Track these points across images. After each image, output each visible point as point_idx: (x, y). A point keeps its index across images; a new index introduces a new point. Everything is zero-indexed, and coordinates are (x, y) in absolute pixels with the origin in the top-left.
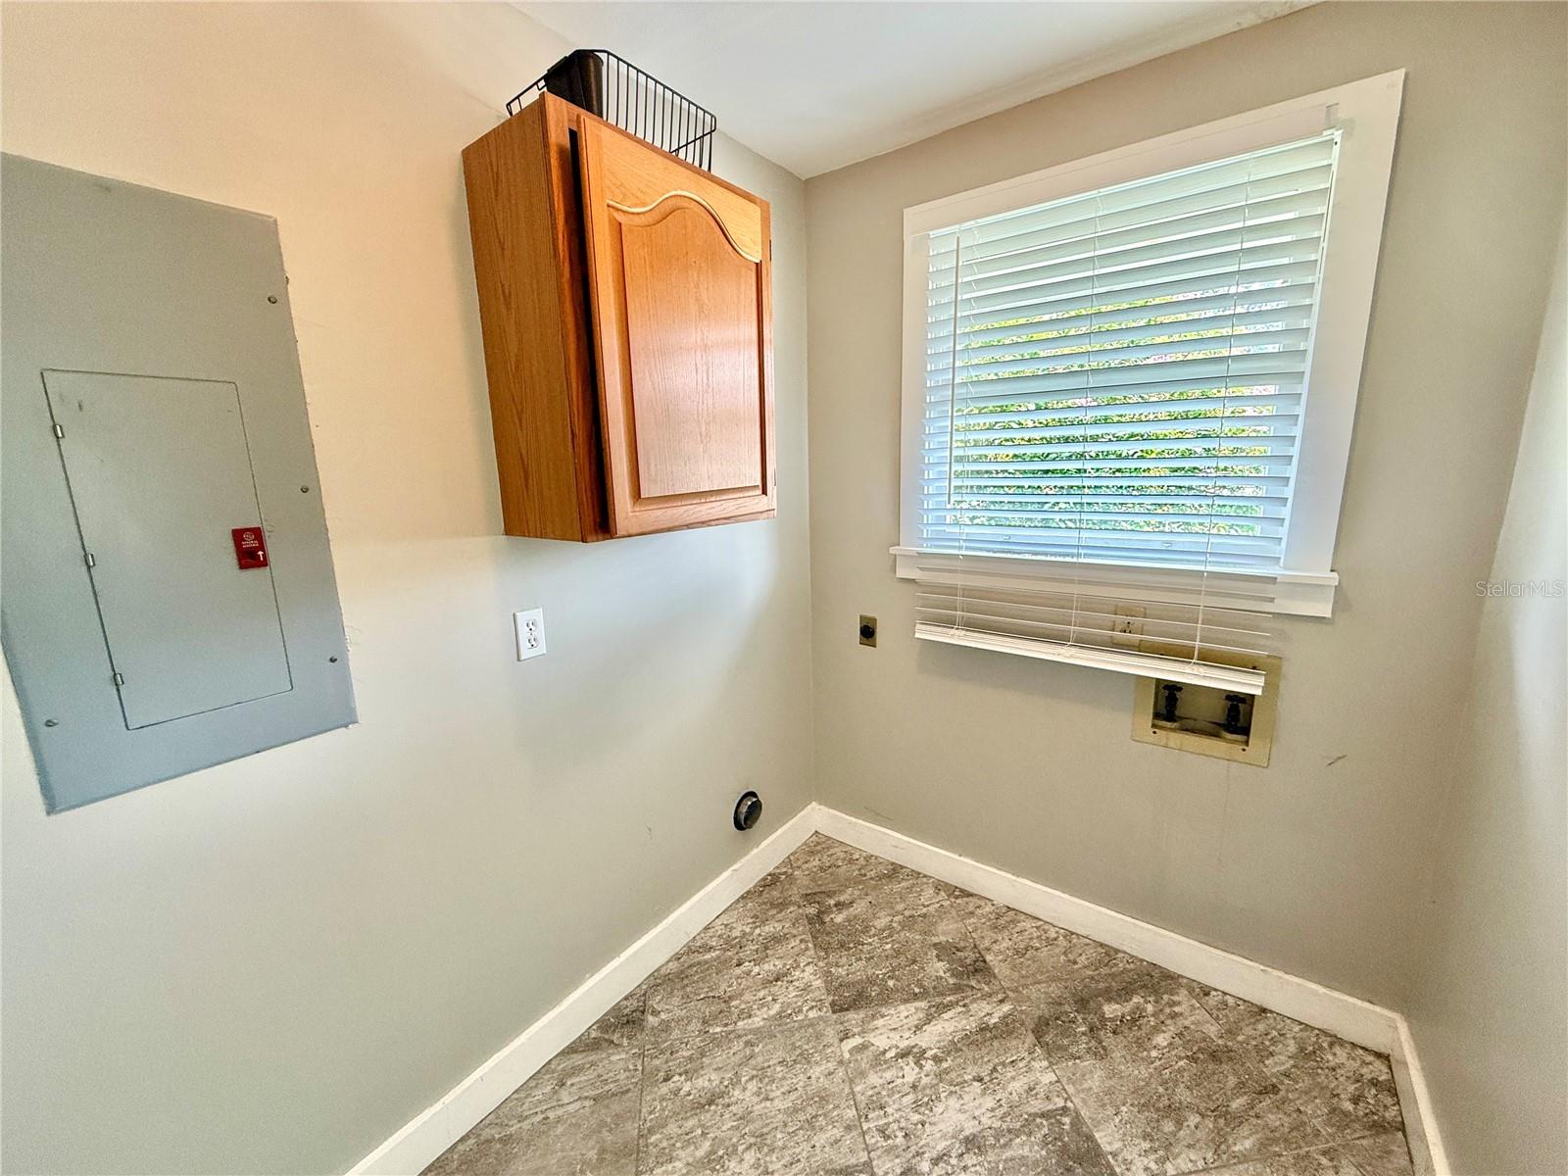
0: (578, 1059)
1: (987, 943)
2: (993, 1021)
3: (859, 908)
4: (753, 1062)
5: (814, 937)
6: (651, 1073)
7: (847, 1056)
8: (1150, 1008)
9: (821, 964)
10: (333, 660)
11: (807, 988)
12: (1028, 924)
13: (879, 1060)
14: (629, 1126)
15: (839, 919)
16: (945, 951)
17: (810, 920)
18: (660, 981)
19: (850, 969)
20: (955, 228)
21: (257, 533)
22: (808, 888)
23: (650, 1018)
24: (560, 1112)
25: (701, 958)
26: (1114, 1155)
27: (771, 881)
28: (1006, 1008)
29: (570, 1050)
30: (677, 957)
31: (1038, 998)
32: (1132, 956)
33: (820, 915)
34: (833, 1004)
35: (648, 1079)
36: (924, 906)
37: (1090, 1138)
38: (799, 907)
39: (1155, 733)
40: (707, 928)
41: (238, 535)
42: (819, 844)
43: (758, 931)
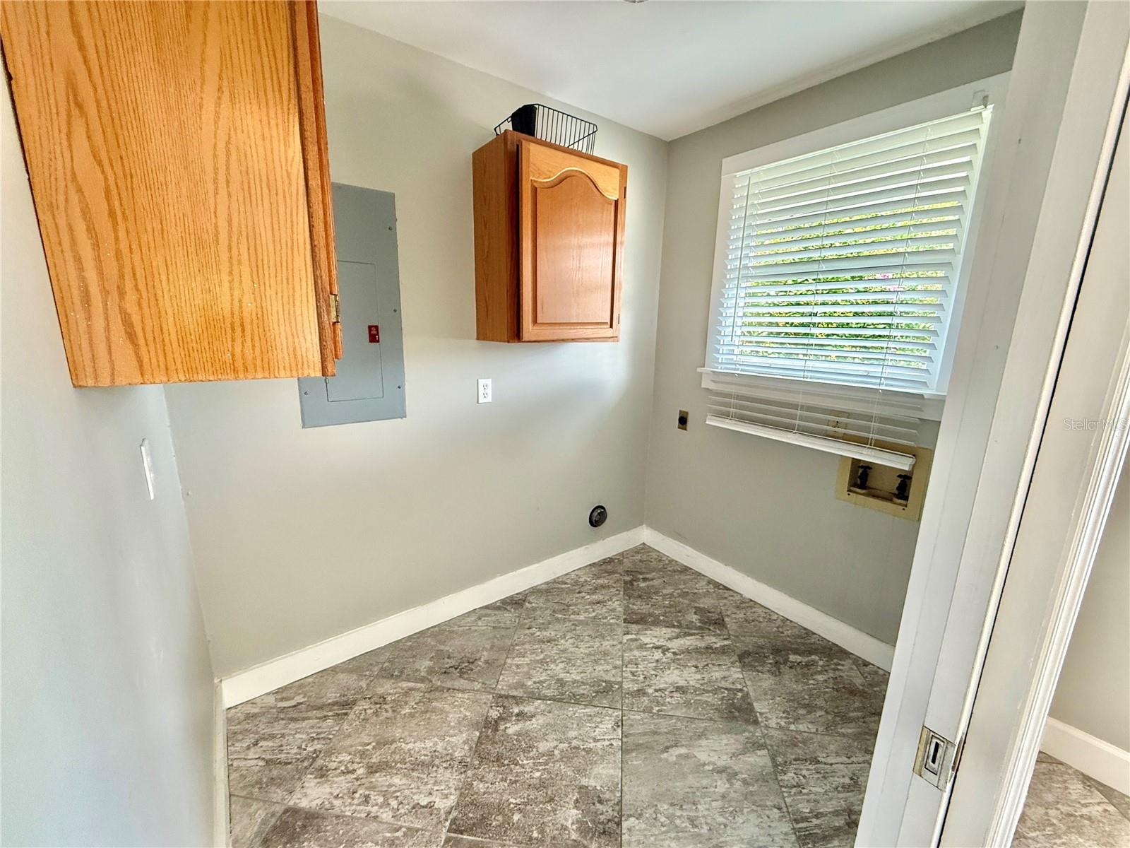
0: (489, 612)
1: (729, 613)
2: (716, 646)
3: (655, 583)
4: (574, 632)
5: (625, 590)
6: (522, 624)
7: (625, 641)
8: (821, 663)
9: (625, 602)
10: (399, 387)
11: (613, 610)
12: (760, 610)
13: (642, 647)
14: (507, 641)
15: (642, 585)
16: (698, 611)
17: (625, 582)
18: (535, 591)
19: (639, 606)
20: (748, 171)
21: (377, 327)
22: (629, 568)
23: (527, 604)
24: (476, 628)
25: (560, 586)
26: (761, 714)
27: (609, 561)
28: (726, 642)
29: (487, 607)
30: (547, 583)
31: (749, 642)
32: (823, 638)
33: (631, 582)
34: (625, 619)
35: (521, 626)
36: (696, 589)
37: (750, 704)
38: (621, 575)
39: (849, 494)
40: (567, 574)
41: (370, 328)
42: (644, 549)
43: (594, 581)
